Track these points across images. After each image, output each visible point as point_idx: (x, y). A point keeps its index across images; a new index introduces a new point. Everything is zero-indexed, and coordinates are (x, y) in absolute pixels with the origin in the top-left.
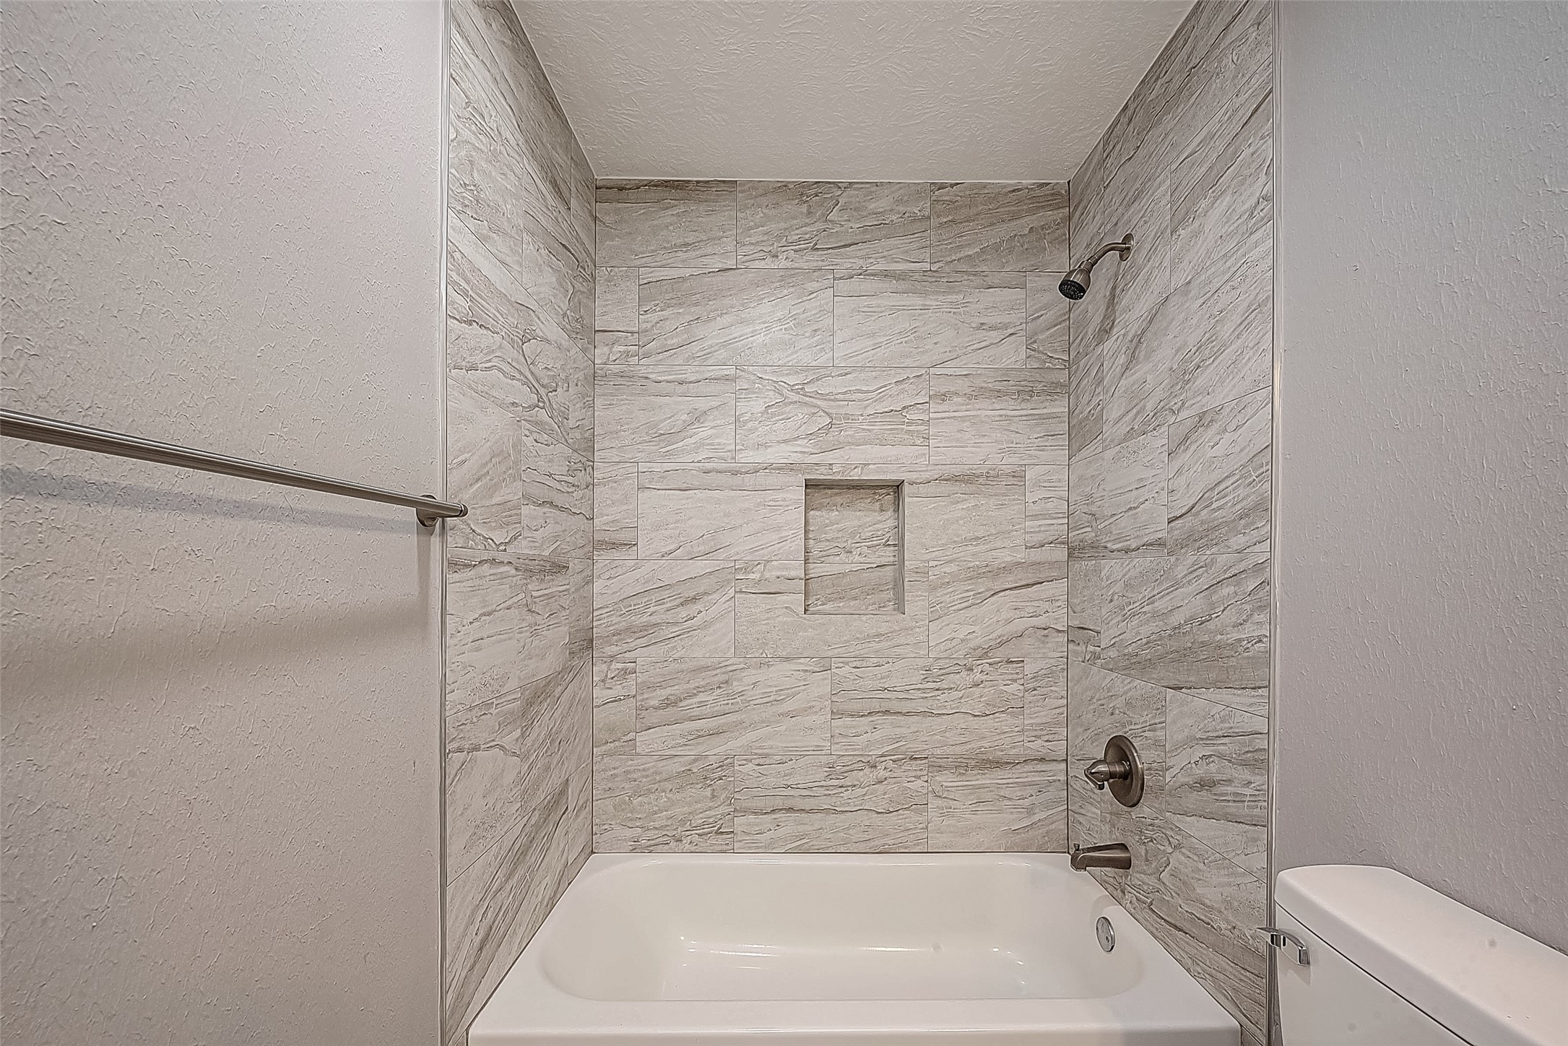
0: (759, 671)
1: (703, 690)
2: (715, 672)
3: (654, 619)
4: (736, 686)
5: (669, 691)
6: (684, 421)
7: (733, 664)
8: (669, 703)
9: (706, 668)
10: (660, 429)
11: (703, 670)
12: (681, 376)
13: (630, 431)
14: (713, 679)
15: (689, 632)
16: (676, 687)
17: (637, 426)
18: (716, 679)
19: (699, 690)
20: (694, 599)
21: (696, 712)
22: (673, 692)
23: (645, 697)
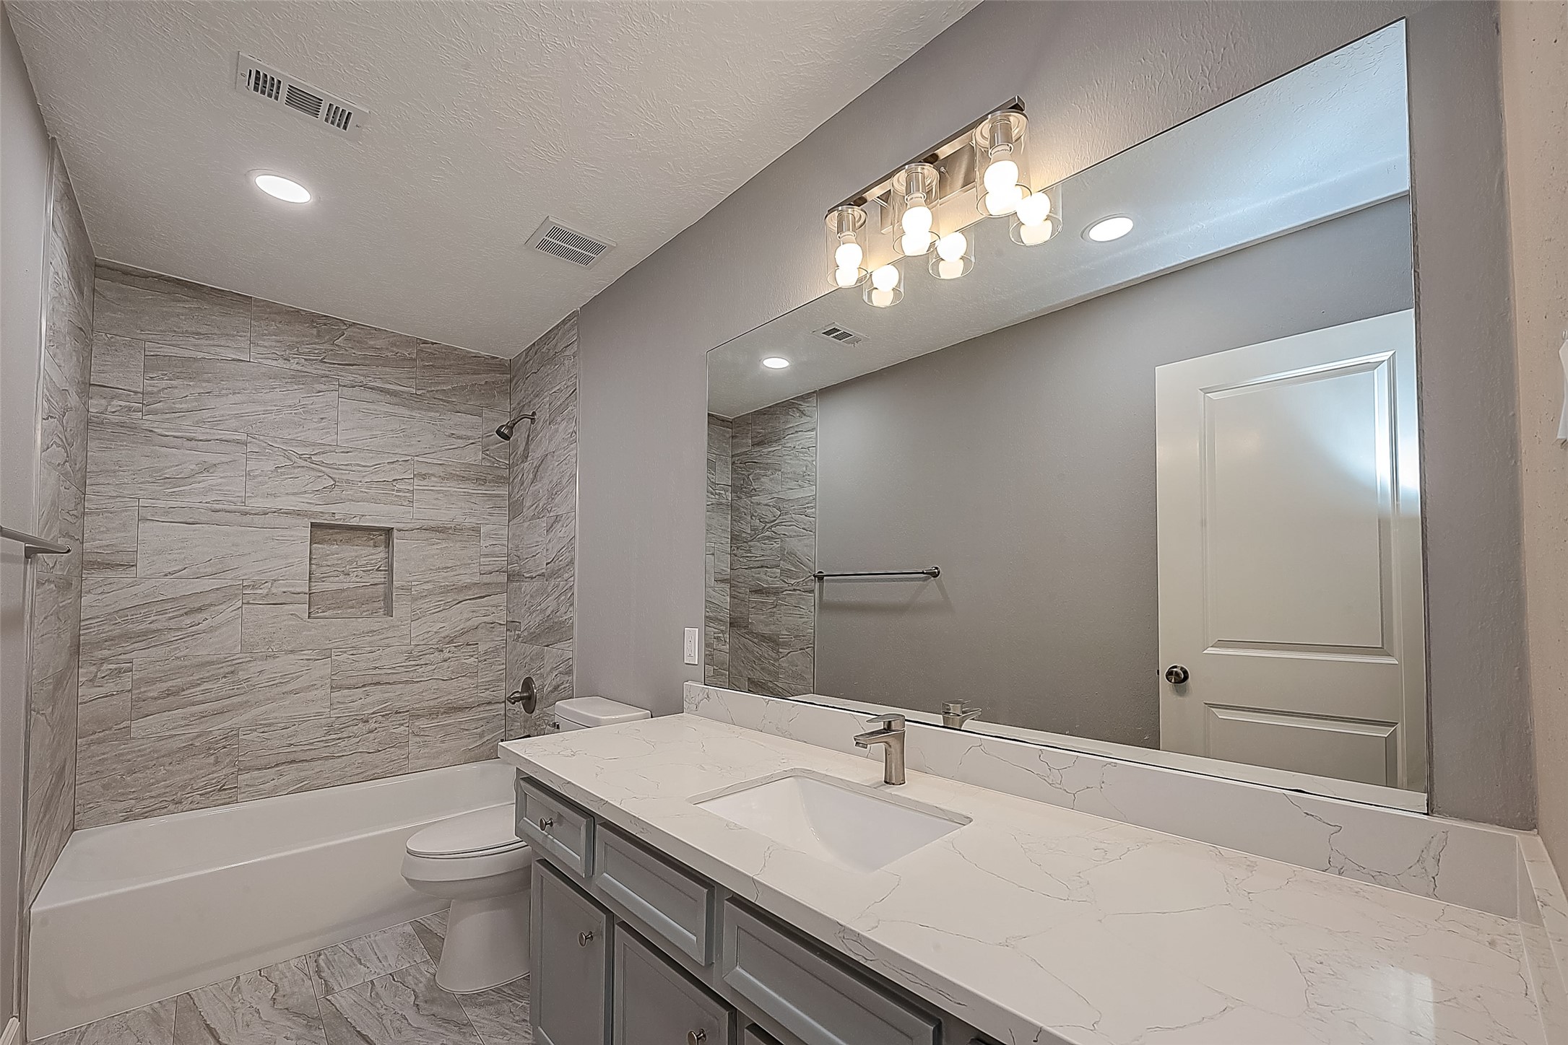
0: (265, 662)
1: (207, 680)
2: (221, 666)
3: (153, 626)
4: (242, 675)
5: (170, 683)
6: (192, 470)
7: (239, 658)
8: (169, 693)
9: (212, 663)
10: (166, 474)
11: (208, 664)
12: (187, 434)
13: (130, 472)
14: (219, 671)
15: (193, 635)
16: (179, 680)
17: (139, 468)
18: (222, 670)
19: (203, 681)
20: (200, 610)
21: (200, 698)
22: (174, 684)
23: (142, 690)
